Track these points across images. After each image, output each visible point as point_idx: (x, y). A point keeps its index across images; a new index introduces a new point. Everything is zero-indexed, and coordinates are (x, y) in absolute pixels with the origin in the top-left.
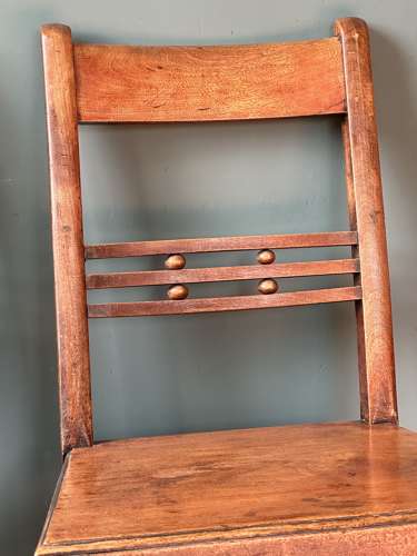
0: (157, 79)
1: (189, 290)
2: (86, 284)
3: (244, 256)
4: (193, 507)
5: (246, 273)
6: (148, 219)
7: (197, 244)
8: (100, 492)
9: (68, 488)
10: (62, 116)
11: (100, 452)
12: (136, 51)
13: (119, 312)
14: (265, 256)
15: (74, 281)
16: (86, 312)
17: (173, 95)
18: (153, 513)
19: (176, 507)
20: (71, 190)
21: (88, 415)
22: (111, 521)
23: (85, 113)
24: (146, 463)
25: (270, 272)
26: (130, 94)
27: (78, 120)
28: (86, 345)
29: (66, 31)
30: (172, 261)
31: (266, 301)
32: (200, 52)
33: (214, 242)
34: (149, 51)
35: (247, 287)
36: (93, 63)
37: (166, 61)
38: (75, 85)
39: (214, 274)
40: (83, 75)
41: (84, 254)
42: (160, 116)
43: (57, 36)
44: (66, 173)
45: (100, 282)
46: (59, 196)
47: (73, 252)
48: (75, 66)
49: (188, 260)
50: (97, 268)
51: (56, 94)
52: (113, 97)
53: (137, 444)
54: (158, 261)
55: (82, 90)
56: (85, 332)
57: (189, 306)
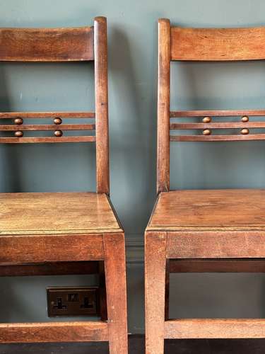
0: (204, 42)
1: (212, 131)
2: (170, 127)
3: (236, 118)
4: (208, 217)
5: (236, 126)
6: (197, 102)
7: (216, 112)
8: (172, 208)
9: (159, 206)
10: (164, 57)
11: (172, 194)
12: (196, 30)
13: (182, 139)
14: (245, 119)
15: (165, 126)
16: (169, 138)
17: (211, 49)
18: (192, 218)
19: (201, 217)
20: (166, 88)
21: (168, 179)
22: (175, 219)
23: (174, 57)
24: (190, 199)
25: (247, 125)
26: (193, 48)
27: (170, 59)
28: (168, 152)
29: (168, 21)
30: (205, 119)
31: (244, 137)
32: (224, 30)
33: (224, 112)
34: (202, 30)
35: (236, 131)
36: (178, 35)
37: (209, 34)
38: (170, 44)
39: (222, 125)
40: (173, 40)
41: (170, 115)
42: (205, 58)
43: (164, 23)
44: (164, 81)
45: (175, 126)
46: (161, 90)
47: (165, 114)
48: (171, 36)
49: (212, 119)
50: (175, 121)
51: (162, 48)
52: (185, 50)
53: (186, 192)
54: (199, 119)
55: (173, 46)
56: (168, 146)
57: (211, 138)
